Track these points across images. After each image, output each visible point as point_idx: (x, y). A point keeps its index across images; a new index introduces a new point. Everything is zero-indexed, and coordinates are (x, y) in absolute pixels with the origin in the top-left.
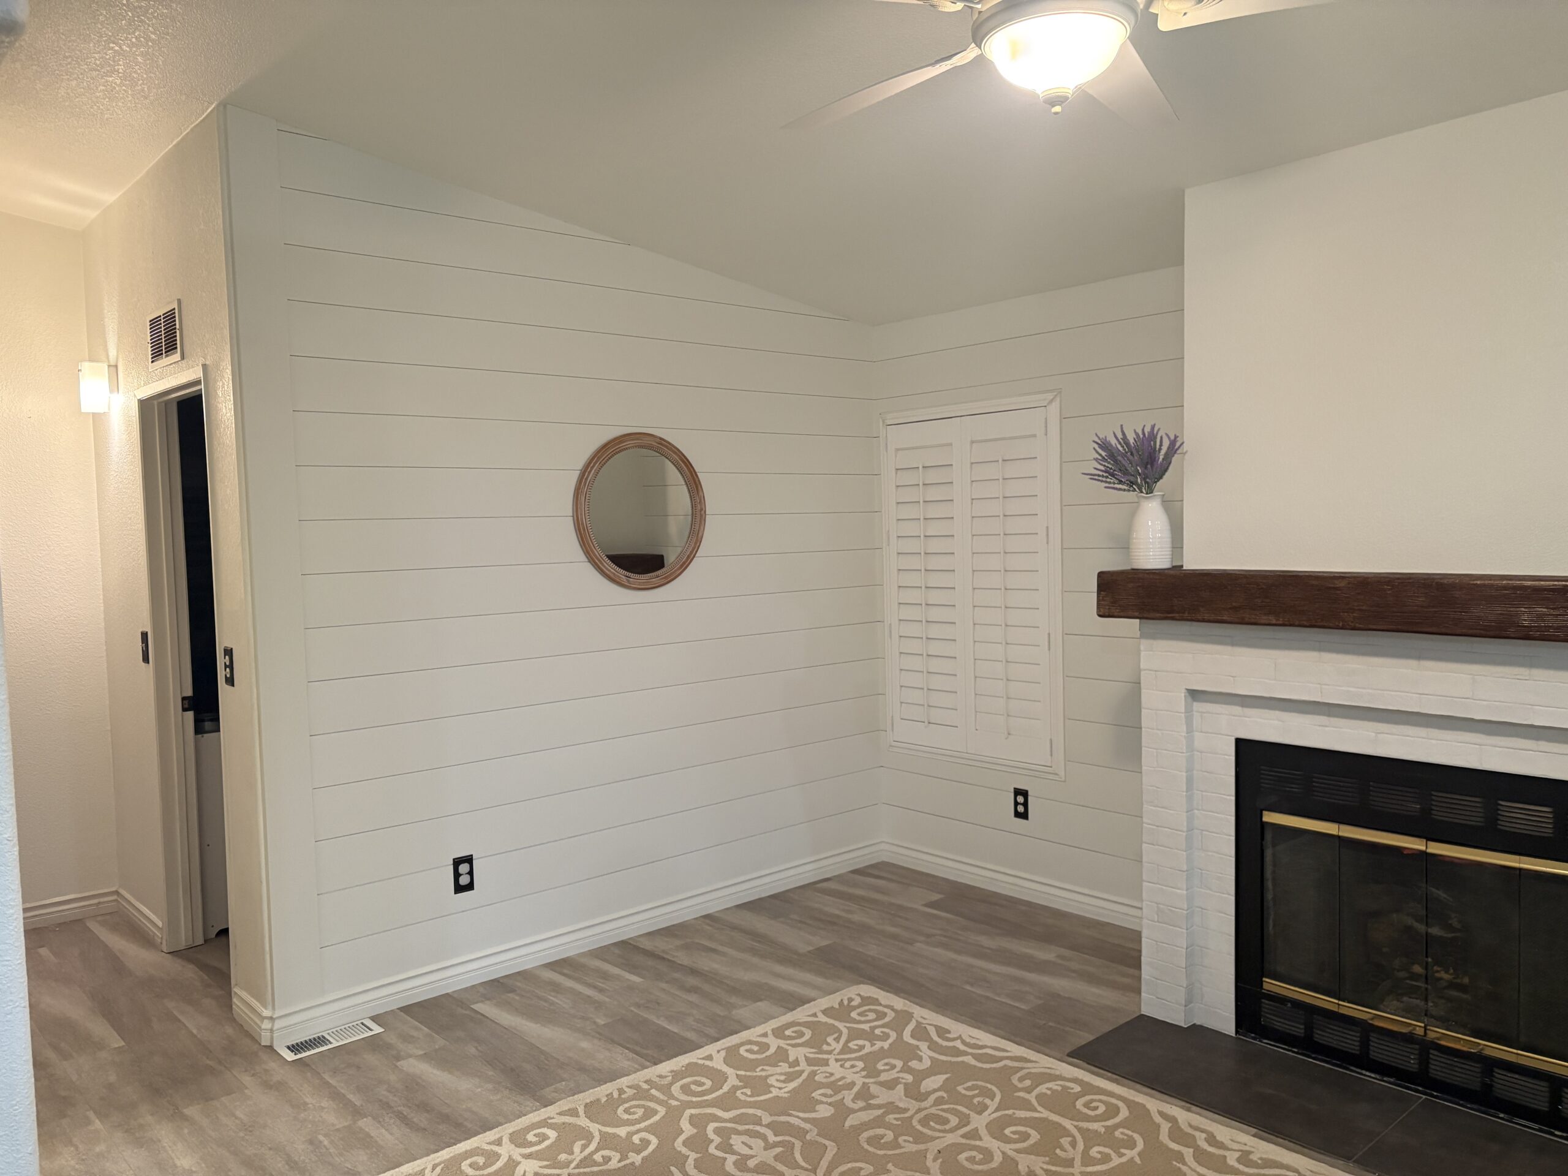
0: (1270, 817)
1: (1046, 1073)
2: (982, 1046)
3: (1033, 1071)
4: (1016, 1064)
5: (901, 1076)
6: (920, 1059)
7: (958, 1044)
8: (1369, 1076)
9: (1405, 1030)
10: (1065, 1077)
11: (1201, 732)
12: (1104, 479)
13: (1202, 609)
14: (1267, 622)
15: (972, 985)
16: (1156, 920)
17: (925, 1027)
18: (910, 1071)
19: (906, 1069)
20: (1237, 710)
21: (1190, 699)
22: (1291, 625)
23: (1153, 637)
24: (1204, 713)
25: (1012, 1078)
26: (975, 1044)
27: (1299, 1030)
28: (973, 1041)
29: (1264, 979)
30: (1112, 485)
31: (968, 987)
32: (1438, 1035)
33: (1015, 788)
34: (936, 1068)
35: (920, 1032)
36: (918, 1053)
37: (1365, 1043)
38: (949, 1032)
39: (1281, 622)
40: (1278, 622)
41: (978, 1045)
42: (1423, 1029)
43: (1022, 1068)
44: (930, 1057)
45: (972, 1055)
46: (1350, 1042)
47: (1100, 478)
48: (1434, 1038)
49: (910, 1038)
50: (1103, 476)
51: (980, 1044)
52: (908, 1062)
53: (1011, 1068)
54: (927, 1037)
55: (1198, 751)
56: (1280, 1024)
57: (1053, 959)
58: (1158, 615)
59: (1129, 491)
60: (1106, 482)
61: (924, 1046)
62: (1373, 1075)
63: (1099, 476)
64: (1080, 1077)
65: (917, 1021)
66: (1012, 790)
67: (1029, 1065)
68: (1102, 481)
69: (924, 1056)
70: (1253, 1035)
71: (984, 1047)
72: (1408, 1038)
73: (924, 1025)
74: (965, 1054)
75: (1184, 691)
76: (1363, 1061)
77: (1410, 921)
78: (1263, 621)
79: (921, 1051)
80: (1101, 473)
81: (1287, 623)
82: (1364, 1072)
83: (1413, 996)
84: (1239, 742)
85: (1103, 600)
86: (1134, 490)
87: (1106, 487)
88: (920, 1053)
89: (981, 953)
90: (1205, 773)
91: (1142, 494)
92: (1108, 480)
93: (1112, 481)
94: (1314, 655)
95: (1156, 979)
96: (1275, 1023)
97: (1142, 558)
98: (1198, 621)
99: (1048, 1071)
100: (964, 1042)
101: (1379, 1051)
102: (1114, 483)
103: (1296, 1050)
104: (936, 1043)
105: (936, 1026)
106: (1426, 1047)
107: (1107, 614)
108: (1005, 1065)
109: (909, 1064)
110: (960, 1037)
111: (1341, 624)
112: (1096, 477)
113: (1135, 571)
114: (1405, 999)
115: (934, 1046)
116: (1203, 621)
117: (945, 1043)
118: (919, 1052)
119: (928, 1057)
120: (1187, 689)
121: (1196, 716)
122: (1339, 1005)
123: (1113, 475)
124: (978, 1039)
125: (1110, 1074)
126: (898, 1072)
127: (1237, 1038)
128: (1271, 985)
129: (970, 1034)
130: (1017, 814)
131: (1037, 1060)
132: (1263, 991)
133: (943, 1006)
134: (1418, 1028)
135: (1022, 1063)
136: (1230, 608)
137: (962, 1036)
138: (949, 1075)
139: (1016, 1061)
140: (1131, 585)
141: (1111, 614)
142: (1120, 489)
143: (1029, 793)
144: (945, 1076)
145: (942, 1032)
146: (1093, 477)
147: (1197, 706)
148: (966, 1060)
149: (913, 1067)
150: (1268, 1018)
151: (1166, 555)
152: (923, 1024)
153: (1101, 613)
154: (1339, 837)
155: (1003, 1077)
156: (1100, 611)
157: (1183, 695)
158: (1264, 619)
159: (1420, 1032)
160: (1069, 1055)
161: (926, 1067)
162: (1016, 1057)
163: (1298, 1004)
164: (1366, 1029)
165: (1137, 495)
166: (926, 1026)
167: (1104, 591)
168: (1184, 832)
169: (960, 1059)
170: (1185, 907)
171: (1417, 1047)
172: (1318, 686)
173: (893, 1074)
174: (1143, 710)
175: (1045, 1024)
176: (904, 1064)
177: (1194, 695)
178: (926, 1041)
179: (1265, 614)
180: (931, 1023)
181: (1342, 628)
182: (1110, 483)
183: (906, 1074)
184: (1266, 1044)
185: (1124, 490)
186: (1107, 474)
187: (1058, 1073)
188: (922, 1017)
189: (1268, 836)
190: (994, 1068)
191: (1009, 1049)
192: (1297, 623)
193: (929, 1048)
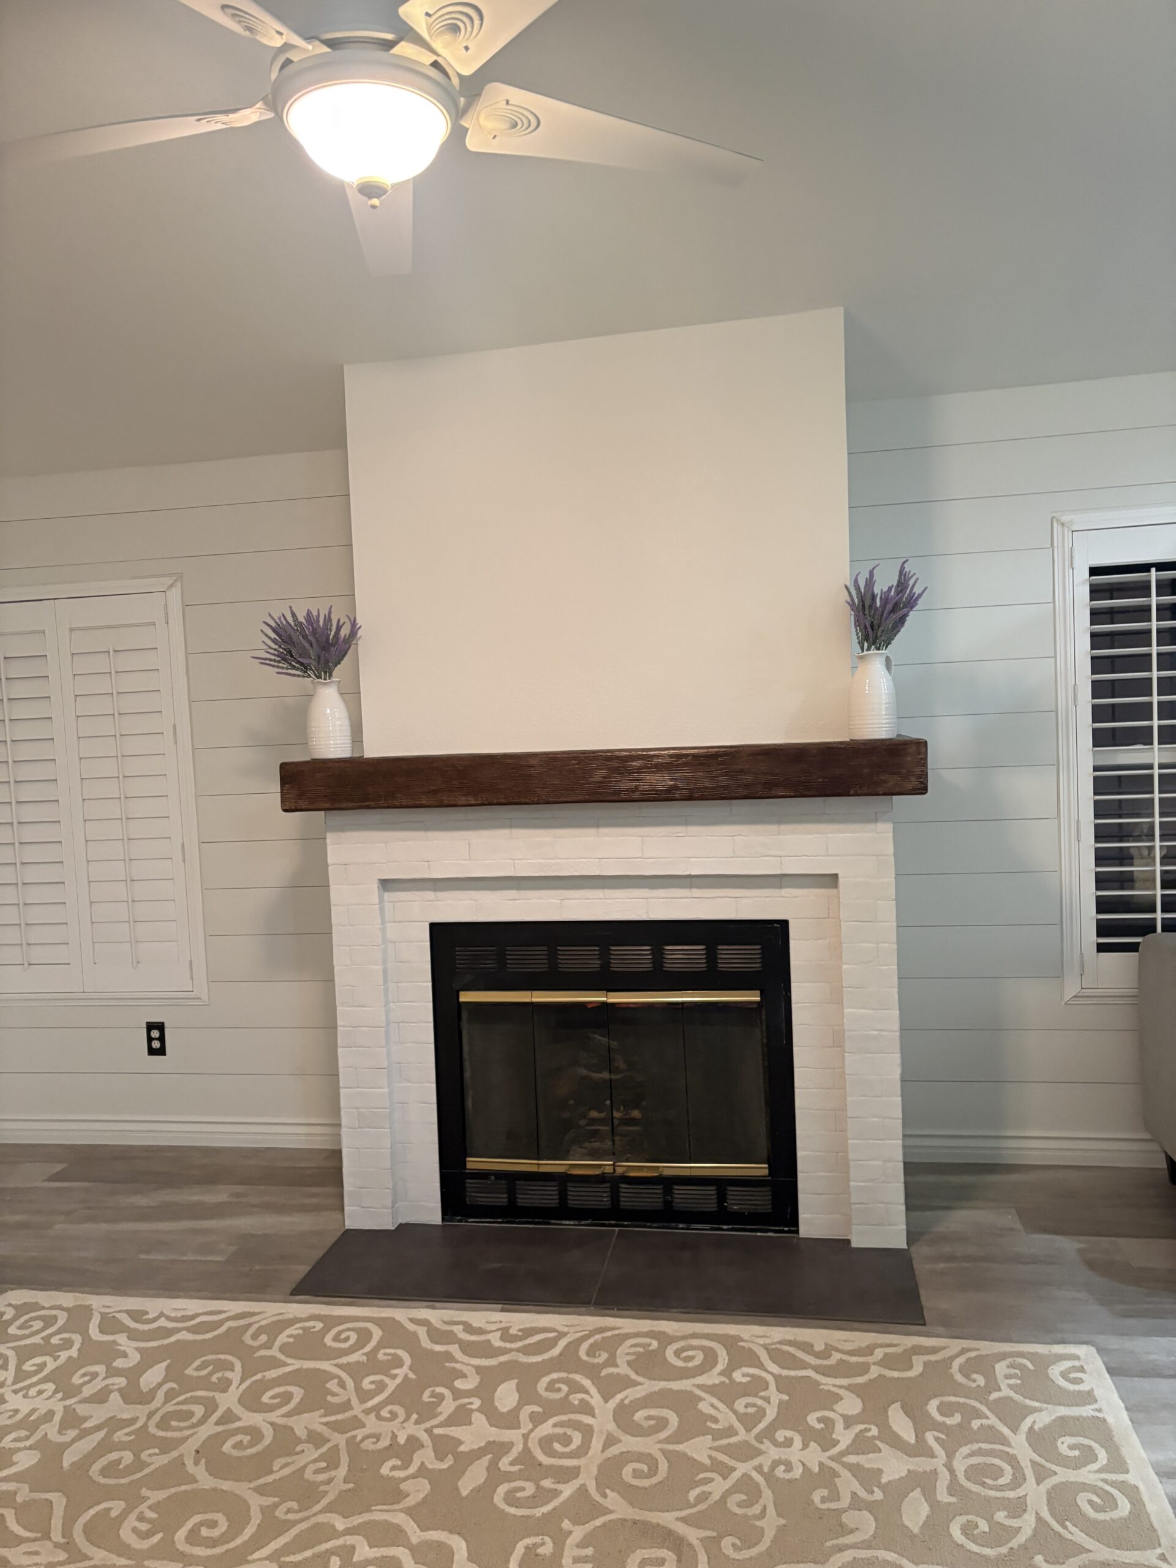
0: (466, 997)
1: (279, 1321)
2: (192, 1316)
3: (263, 1323)
4: (242, 1322)
5: (110, 1382)
6: (125, 1355)
7: (162, 1322)
8: (569, 1224)
9: (597, 1172)
10: (300, 1318)
11: (394, 922)
12: (276, 664)
13: (399, 795)
14: (465, 803)
15: (147, 1253)
16: (357, 1126)
17: (114, 1317)
18: (119, 1372)
19: (112, 1372)
20: (430, 895)
21: (382, 891)
22: (490, 804)
23: (341, 829)
24: (397, 902)
25: (243, 1338)
26: (183, 1316)
27: (502, 1199)
28: (179, 1314)
29: (468, 1159)
30: (285, 671)
31: (142, 1256)
32: (624, 1169)
33: (147, 1023)
34: (148, 1360)
35: (109, 1324)
36: (119, 1349)
37: (563, 1196)
38: (147, 1313)
39: (480, 802)
40: (477, 802)
41: (187, 1316)
42: (612, 1167)
43: (251, 1325)
44: (137, 1349)
45: (188, 1329)
46: (548, 1196)
47: (272, 663)
48: (624, 1172)
49: (101, 1335)
50: (275, 661)
51: (190, 1313)
52: (111, 1363)
53: (238, 1328)
54: (122, 1329)
55: (391, 942)
56: (484, 1199)
57: (227, 1200)
58: (351, 805)
59: (303, 677)
60: (279, 667)
61: (122, 1339)
62: (572, 1223)
63: (271, 660)
64: (317, 1312)
65: (100, 1313)
66: (145, 1026)
67: (253, 1319)
68: (273, 666)
69: (128, 1350)
70: (459, 1218)
71: (193, 1317)
72: (601, 1179)
73: (111, 1315)
74: (178, 1330)
75: (377, 881)
76: (564, 1211)
77: (584, 1072)
78: (461, 803)
79: (121, 1345)
80: (273, 657)
81: (485, 802)
82: (564, 1222)
83: (592, 1140)
84: (433, 927)
85: (288, 793)
86: (309, 676)
87: (278, 673)
88: (122, 1348)
89: (143, 1215)
90: (399, 964)
91: (320, 680)
92: (281, 665)
93: (284, 666)
94: (505, 832)
95: (360, 1188)
96: (480, 1199)
97: (322, 747)
98: (396, 807)
99: (280, 1317)
100: (168, 1318)
101: (577, 1197)
102: (287, 669)
103: (500, 1220)
104: (135, 1330)
105: (127, 1312)
106: (614, 1182)
107: (293, 808)
108: (229, 1329)
109: (114, 1364)
110: (162, 1315)
111: (536, 799)
112: (267, 662)
113: (315, 761)
114: (586, 1144)
115: (133, 1335)
116: (402, 807)
117: (146, 1327)
118: (119, 1347)
119: (134, 1351)
120: (379, 880)
121: (388, 906)
122: (538, 1164)
123: (285, 660)
124: (184, 1309)
125: (343, 1299)
126: (104, 1379)
127: (443, 1226)
128: (474, 1163)
129: (173, 1307)
130: (152, 1052)
131: (263, 1310)
132: (467, 1171)
133: (122, 1286)
134: (608, 1167)
135: (247, 1319)
136: (429, 792)
137: (164, 1312)
138: (169, 1361)
139: (240, 1319)
140: (319, 775)
141: (298, 808)
142: (294, 675)
143: (166, 1025)
144: (165, 1364)
145: (137, 1315)
146: (264, 661)
147: (387, 896)
148: (181, 1338)
149: (120, 1366)
150: (473, 1196)
151: (347, 744)
152: (110, 1313)
153: (286, 808)
154: (532, 1003)
155: (232, 1342)
156: (285, 805)
157: (376, 886)
158: (462, 800)
159: (609, 1170)
160: (292, 1294)
161: (136, 1362)
162: (237, 1314)
163: (500, 1175)
164: (563, 1180)
165: (312, 681)
166: (114, 1314)
167: (287, 784)
168: (382, 1027)
169: (173, 1339)
170: (388, 1105)
171: (608, 1185)
172: (512, 861)
173: (98, 1384)
174: (332, 908)
175: (250, 1270)
176: (107, 1366)
177: (386, 884)
178: (122, 1332)
179: (464, 795)
180: (118, 1309)
181: (537, 803)
182: (283, 668)
183: (115, 1378)
184: (472, 1223)
185: (299, 676)
186: (279, 659)
187: (291, 1316)
188: (104, 1306)
189: (464, 1015)
190: (219, 1335)
191: (225, 1309)
192: (495, 801)
193: (129, 1338)
